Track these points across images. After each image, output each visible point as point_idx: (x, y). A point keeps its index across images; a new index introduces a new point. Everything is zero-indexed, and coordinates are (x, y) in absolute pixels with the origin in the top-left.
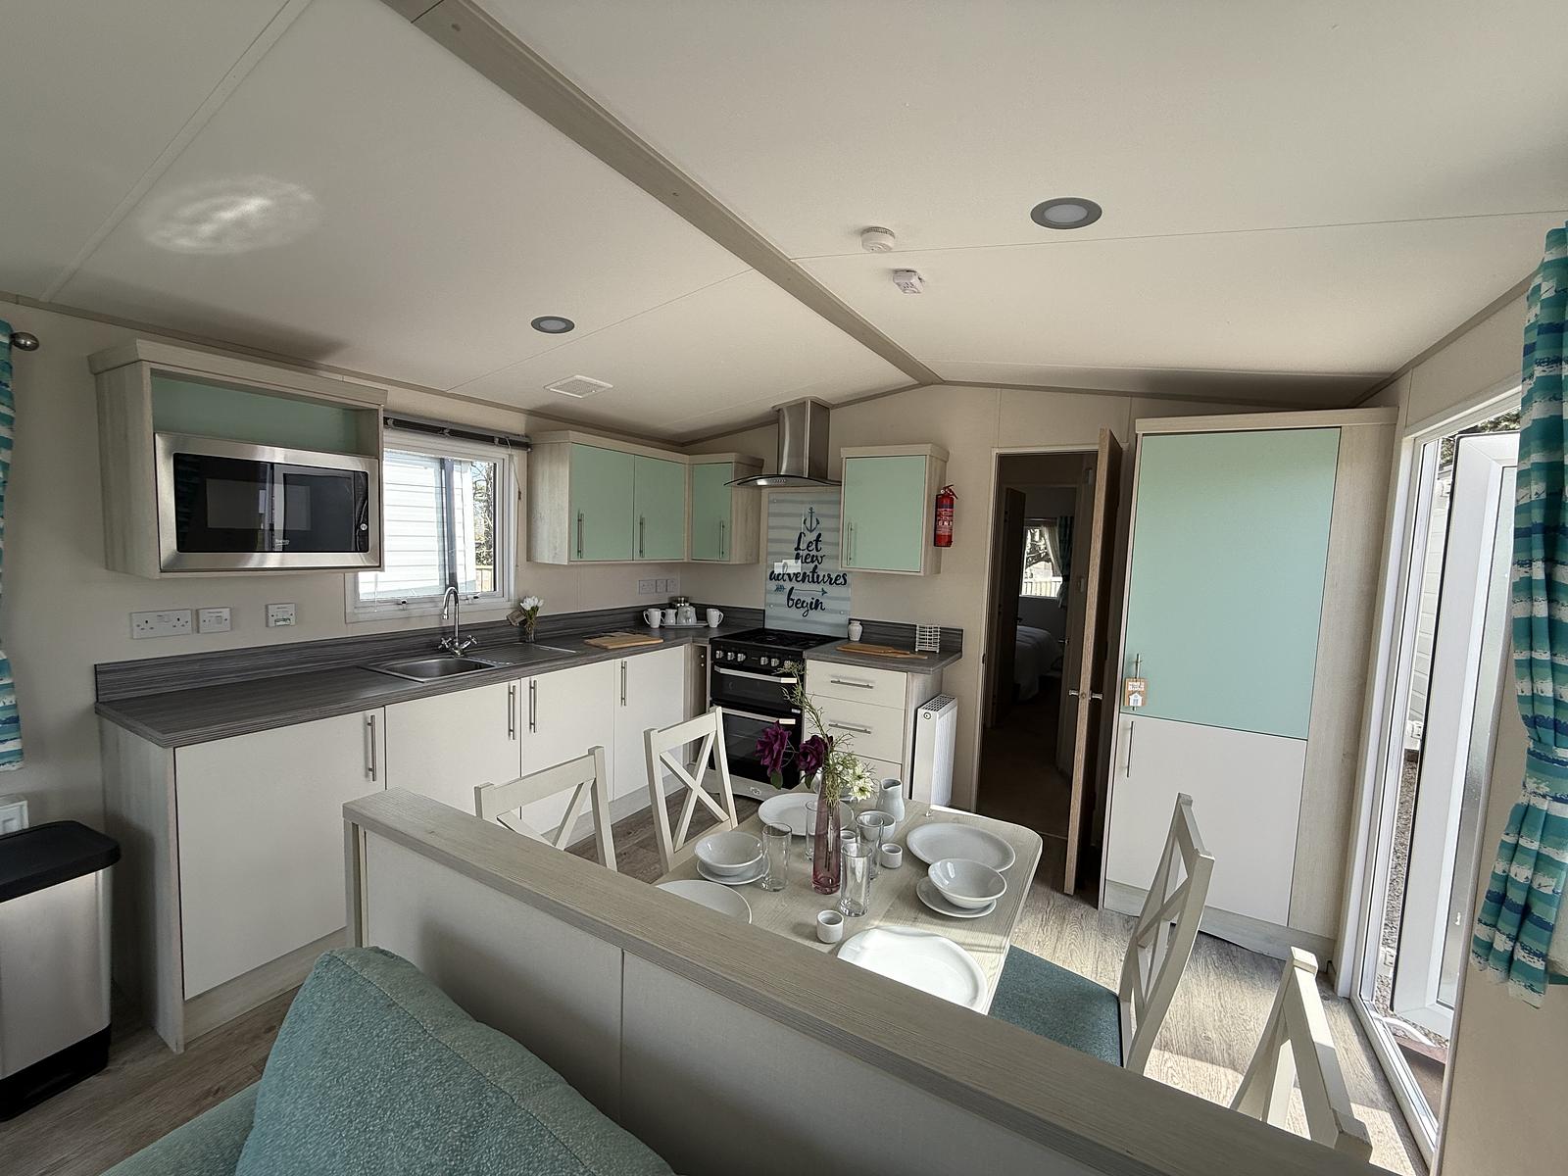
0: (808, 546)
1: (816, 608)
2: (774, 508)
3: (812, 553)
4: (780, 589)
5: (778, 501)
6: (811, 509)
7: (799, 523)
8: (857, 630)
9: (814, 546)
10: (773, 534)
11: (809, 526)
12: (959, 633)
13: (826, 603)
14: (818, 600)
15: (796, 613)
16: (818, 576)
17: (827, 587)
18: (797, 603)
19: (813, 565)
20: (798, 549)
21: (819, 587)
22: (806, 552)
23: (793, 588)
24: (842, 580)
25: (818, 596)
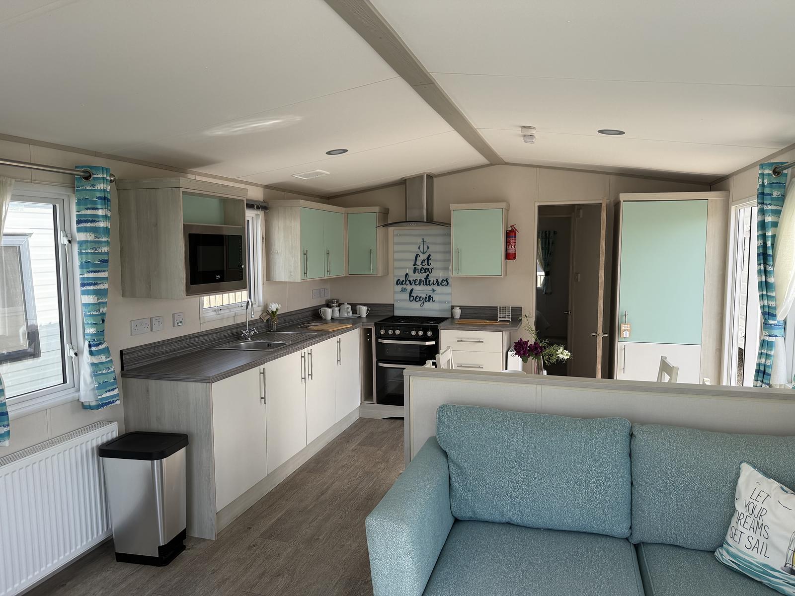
0: (422, 263)
1: (429, 301)
2: (397, 239)
3: (425, 267)
4: (404, 290)
5: (400, 235)
6: (423, 239)
7: (414, 248)
8: (458, 312)
9: (426, 262)
10: (397, 256)
11: (422, 250)
12: (520, 309)
13: (436, 297)
14: (430, 296)
15: (416, 305)
16: (430, 281)
17: (436, 287)
18: (416, 299)
19: (425, 275)
20: (415, 264)
21: (430, 288)
22: (421, 266)
23: (412, 290)
24: (445, 282)
25: (430, 293)
